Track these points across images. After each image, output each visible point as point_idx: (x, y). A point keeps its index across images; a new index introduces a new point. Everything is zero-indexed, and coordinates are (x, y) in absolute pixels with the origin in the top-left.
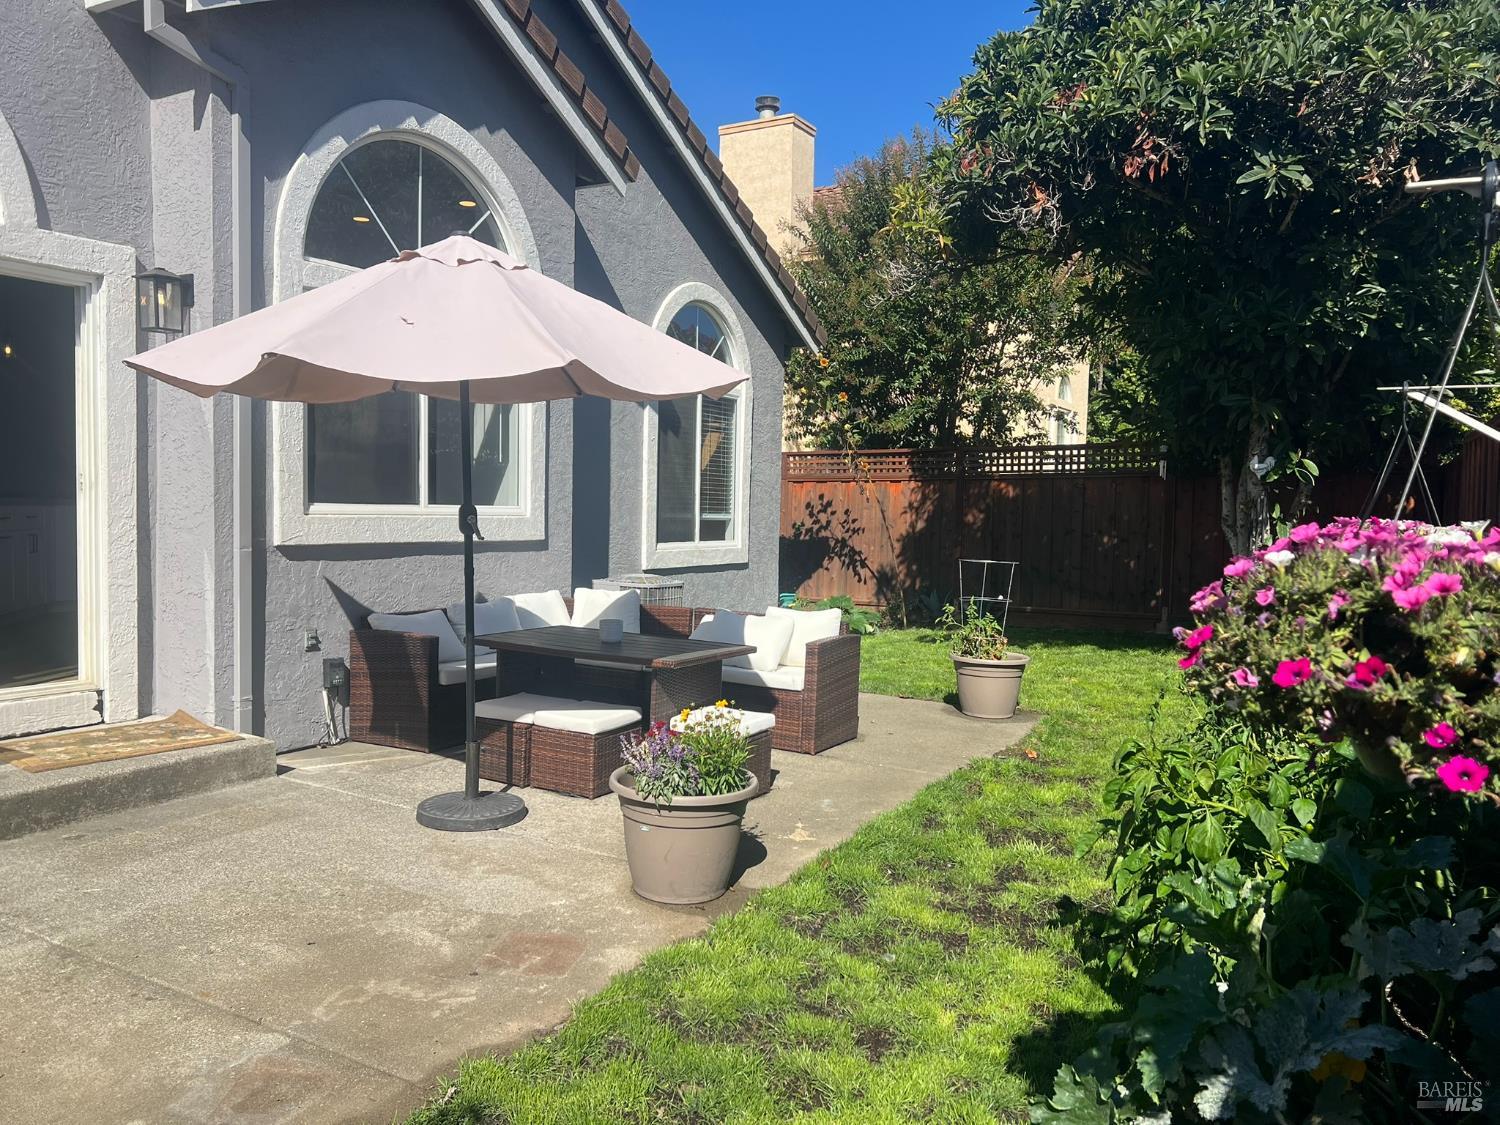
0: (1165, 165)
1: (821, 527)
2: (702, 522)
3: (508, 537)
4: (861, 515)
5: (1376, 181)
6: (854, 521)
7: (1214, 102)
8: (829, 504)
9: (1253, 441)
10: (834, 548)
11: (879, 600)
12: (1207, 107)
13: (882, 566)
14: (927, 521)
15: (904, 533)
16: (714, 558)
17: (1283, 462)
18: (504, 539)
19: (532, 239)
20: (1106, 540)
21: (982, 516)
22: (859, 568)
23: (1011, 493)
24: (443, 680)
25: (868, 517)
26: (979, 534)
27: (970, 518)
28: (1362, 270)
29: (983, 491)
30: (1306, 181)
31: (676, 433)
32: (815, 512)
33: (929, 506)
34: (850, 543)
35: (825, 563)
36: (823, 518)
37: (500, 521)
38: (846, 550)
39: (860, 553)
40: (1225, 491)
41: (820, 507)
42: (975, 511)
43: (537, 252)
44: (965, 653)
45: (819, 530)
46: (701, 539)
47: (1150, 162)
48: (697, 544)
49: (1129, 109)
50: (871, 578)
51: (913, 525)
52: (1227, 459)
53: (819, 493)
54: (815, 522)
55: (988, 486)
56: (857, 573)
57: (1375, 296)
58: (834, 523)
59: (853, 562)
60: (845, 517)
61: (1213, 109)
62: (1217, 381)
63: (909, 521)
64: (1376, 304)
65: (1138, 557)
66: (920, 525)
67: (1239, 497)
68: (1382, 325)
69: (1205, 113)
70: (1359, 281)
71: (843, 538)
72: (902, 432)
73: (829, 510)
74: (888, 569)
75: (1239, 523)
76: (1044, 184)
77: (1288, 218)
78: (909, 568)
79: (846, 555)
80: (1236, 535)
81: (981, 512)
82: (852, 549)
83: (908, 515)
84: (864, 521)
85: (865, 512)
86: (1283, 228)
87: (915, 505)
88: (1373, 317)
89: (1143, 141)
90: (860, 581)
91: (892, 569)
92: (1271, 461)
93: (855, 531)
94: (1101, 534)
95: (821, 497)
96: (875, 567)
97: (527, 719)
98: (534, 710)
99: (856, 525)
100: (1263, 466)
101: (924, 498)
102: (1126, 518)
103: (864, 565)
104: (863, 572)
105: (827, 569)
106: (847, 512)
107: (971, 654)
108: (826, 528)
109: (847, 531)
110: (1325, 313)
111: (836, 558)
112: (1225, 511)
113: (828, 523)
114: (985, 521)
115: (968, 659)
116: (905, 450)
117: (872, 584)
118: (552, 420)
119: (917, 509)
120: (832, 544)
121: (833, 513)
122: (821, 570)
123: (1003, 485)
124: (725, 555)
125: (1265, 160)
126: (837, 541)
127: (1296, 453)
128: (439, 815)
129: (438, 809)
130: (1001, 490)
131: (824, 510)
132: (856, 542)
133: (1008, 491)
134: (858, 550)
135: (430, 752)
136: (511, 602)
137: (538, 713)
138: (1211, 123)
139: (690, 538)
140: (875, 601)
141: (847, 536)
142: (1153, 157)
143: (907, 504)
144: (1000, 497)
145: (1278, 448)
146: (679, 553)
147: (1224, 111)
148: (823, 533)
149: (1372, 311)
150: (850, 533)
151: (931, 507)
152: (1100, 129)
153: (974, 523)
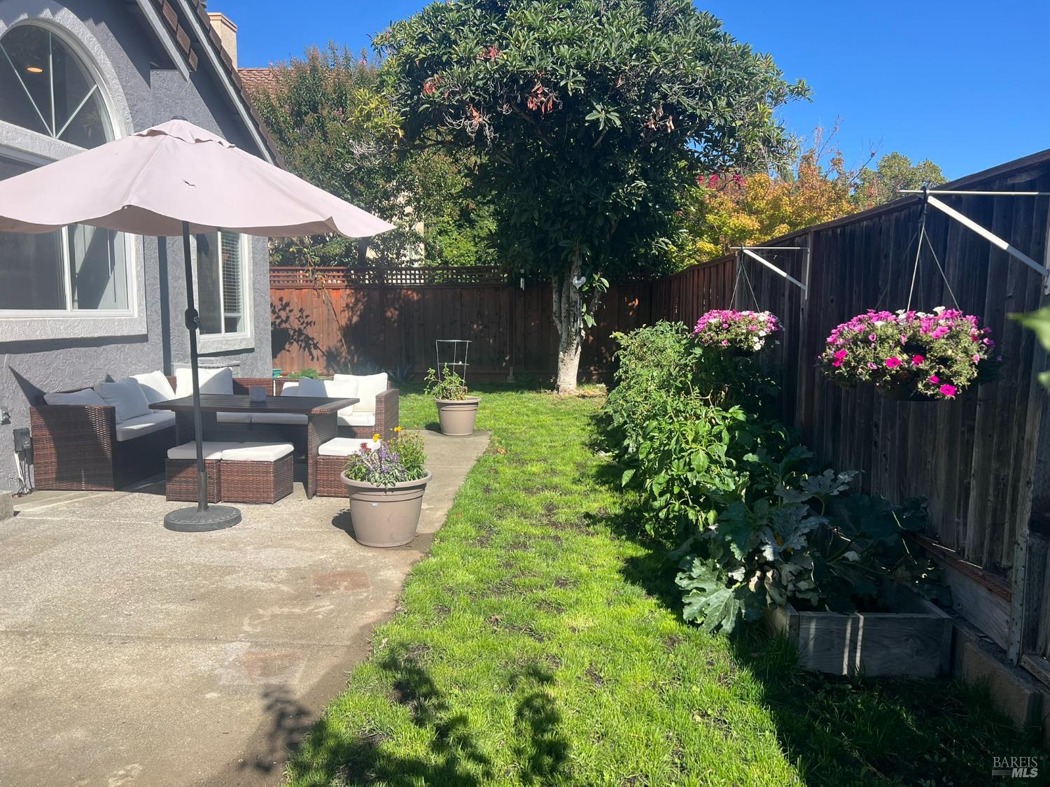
0: (550, 104)
1: (282, 321)
2: (226, 319)
3: (125, 333)
4: (312, 313)
5: (653, 126)
6: (307, 316)
7: (575, 71)
8: (288, 304)
9: (573, 267)
10: (293, 336)
11: (328, 371)
12: (571, 74)
13: (329, 348)
14: (359, 316)
15: (344, 325)
16: (235, 345)
17: (590, 279)
18: (122, 334)
19: (128, 108)
20: (475, 326)
21: (397, 313)
22: (312, 350)
23: (416, 298)
24: (120, 438)
25: (317, 312)
26: (396, 325)
27: (389, 314)
28: (635, 173)
29: (397, 296)
30: (618, 123)
31: (207, 254)
32: (277, 310)
33: (360, 306)
34: (304, 331)
35: (287, 346)
36: (283, 314)
37: (120, 320)
38: (302, 338)
39: (313, 339)
40: (555, 297)
41: (280, 307)
42: (392, 310)
43: (131, 118)
44: (443, 397)
45: (280, 323)
46: (226, 331)
47: (542, 102)
48: (224, 334)
49: (531, 68)
50: (322, 356)
51: (350, 319)
52: (556, 278)
53: (279, 297)
54: (277, 318)
55: (400, 293)
56: (311, 354)
57: (639, 188)
58: (291, 319)
59: (308, 346)
60: (300, 314)
61: (574, 75)
62: (555, 231)
63: (347, 316)
64: (641, 192)
65: (495, 337)
66: (355, 319)
67: (563, 300)
68: (642, 204)
69: (570, 77)
70: (633, 178)
71: (300, 329)
72: (336, 255)
73: (288, 309)
74: (333, 350)
75: (563, 315)
76: (477, 106)
77: (600, 140)
78: (348, 348)
79: (302, 341)
80: (561, 322)
81: (396, 309)
82: (307, 336)
83: (347, 312)
84: (315, 316)
85: (315, 310)
86: (596, 145)
87: (351, 305)
88: (640, 199)
89: (538, 89)
90: (313, 359)
91: (337, 349)
92: (584, 279)
93: (308, 324)
94: (473, 323)
95: (281, 299)
96: (324, 349)
97: (216, 456)
98: (222, 450)
99: (309, 320)
100: (580, 282)
101: (357, 301)
102: (486, 313)
103: (316, 347)
104: (315, 352)
105: (288, 351)
106: (301, 310)
107: (448, 398)
108: (286, 322)
109: (302, 324)
110: (618, 195)
111: (295, 343)
112: (555, 308)
113: (288, 317)
114: (400, 315)
115: (446, 401)
116: (342, 268)
117: (323, 361)
118: (146, 245)
119: (352, 308)
120: (292, 333)
121: (291, 311)
122: (283, 351)
123: (409, 292)
124: (241, 342)
125: (599, 107)
126: (295, 331)
127: (597, 274)
128: (188, 522)
129: (184, 519)
130: (409, 295)
131: (284, 309)
132: (309, 331)
133: (413, 297)
134: (311, 336)
135: (115, 490)
136: (135, 380)
137: (225, 452)
138: (574, 84)
139: (219, 331)
140: (325, 372)
141: (302, 327)
142: (543, 99)
143: (345, 305)
144: (408, 301)
145: (587, 271)
146: (214, 342)
147: (580, 77)
148: (284, 325)
149: (640, 196)
150: (305, 325)
151: (362, 307)
152: (514, 78)
153: (392, 317)
